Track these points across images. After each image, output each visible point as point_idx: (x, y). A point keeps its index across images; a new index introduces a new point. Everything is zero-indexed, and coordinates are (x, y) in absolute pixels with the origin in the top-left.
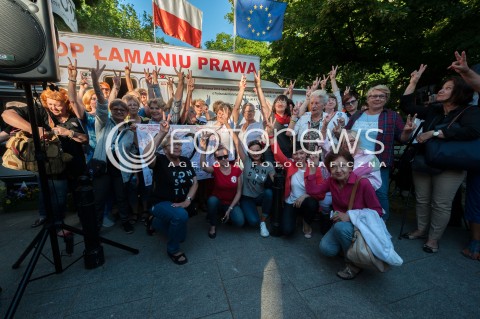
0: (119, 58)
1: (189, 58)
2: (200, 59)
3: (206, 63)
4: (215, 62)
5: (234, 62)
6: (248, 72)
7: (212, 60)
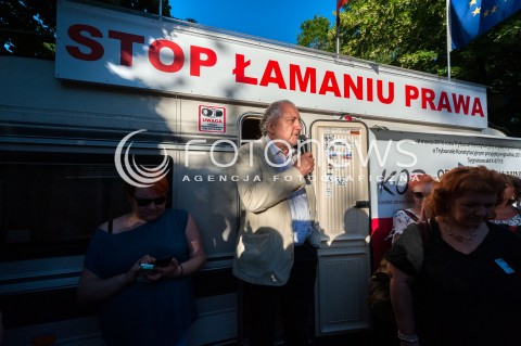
0: (280, 81)
1: (391, 85)
2: (408, 88)
3: (416, 97)
4: (428, 95)
5: (454, 96)
6: (473, 114)
7: (424, 91)
